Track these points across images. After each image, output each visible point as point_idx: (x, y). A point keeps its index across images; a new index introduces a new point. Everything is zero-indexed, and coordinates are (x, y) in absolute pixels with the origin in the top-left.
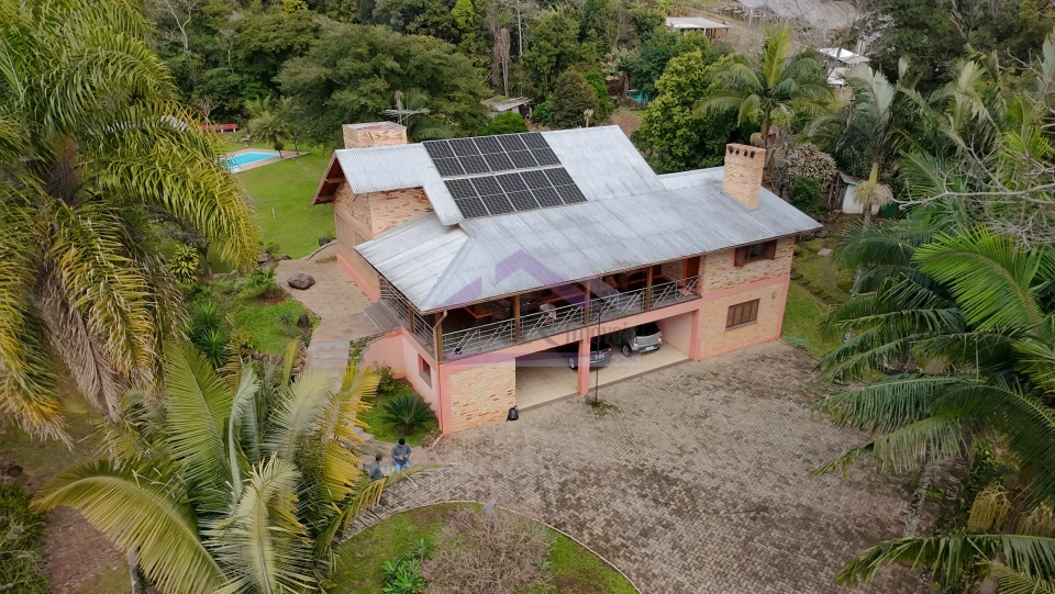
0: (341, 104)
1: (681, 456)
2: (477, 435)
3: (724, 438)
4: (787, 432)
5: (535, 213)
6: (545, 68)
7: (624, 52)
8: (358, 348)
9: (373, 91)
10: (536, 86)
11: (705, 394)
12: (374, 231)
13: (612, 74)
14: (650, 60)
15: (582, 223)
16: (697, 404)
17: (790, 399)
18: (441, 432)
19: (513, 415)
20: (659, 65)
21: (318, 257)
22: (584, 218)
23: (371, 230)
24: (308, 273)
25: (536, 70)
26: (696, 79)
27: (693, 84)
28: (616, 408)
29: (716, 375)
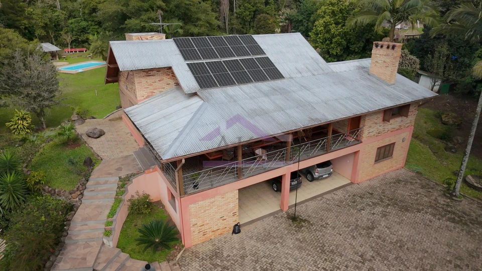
0: (129, 26)
1: (363, 263)
2: (211, 248)
3: (391, 246)
4: (434, 240)
5: (250, 85)
6: (248, 18)
7: (288, 11)
8: (124, 182)
9: (148, 19)
10: (243, 28)
11: (368, 209)
12: (138, 99)
13: (282, 22)
14: (303, 14)
15: (282, 92)
16: (365, 217)
17: (426, 213)
18: (183, 246)
19: (237, 229)
20: (307, 17)
21: (111, 117)
22: (284, 89)
23: (136, 98)
24: (99, 128)
25: (243, 19)
26: (343, 8)
27: (341, 11)
28: (309, 222)
29: (372, 194)
